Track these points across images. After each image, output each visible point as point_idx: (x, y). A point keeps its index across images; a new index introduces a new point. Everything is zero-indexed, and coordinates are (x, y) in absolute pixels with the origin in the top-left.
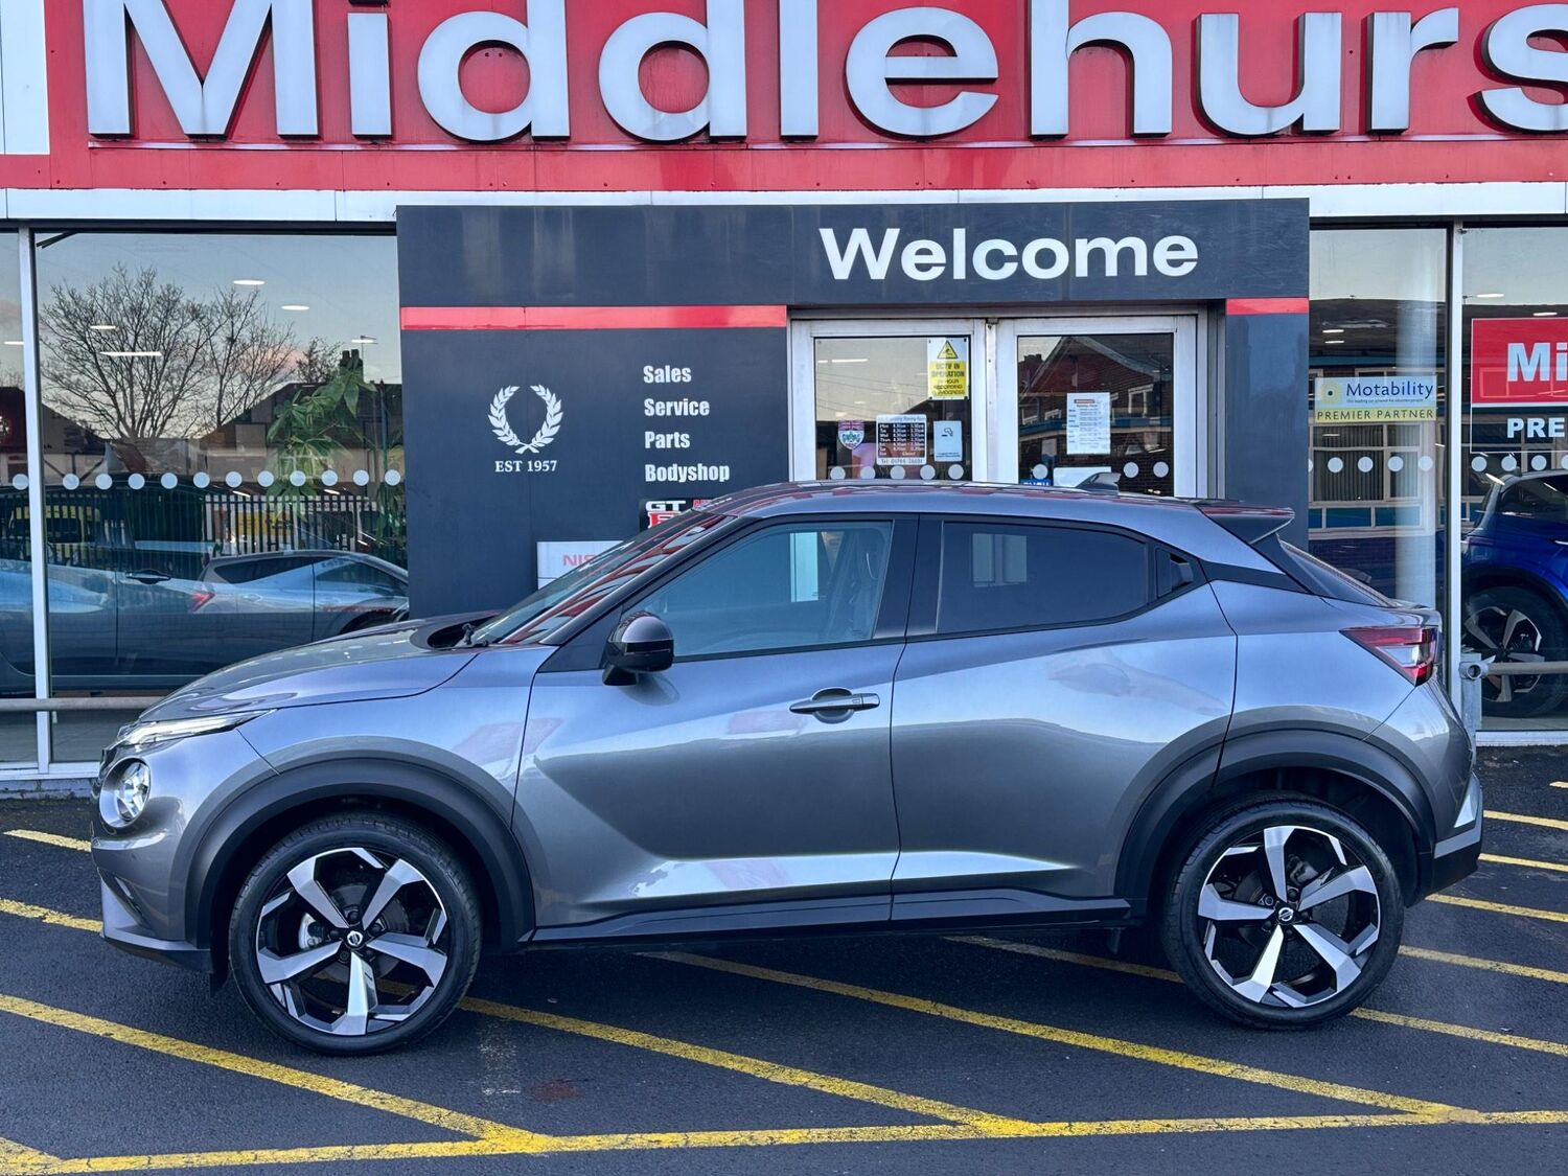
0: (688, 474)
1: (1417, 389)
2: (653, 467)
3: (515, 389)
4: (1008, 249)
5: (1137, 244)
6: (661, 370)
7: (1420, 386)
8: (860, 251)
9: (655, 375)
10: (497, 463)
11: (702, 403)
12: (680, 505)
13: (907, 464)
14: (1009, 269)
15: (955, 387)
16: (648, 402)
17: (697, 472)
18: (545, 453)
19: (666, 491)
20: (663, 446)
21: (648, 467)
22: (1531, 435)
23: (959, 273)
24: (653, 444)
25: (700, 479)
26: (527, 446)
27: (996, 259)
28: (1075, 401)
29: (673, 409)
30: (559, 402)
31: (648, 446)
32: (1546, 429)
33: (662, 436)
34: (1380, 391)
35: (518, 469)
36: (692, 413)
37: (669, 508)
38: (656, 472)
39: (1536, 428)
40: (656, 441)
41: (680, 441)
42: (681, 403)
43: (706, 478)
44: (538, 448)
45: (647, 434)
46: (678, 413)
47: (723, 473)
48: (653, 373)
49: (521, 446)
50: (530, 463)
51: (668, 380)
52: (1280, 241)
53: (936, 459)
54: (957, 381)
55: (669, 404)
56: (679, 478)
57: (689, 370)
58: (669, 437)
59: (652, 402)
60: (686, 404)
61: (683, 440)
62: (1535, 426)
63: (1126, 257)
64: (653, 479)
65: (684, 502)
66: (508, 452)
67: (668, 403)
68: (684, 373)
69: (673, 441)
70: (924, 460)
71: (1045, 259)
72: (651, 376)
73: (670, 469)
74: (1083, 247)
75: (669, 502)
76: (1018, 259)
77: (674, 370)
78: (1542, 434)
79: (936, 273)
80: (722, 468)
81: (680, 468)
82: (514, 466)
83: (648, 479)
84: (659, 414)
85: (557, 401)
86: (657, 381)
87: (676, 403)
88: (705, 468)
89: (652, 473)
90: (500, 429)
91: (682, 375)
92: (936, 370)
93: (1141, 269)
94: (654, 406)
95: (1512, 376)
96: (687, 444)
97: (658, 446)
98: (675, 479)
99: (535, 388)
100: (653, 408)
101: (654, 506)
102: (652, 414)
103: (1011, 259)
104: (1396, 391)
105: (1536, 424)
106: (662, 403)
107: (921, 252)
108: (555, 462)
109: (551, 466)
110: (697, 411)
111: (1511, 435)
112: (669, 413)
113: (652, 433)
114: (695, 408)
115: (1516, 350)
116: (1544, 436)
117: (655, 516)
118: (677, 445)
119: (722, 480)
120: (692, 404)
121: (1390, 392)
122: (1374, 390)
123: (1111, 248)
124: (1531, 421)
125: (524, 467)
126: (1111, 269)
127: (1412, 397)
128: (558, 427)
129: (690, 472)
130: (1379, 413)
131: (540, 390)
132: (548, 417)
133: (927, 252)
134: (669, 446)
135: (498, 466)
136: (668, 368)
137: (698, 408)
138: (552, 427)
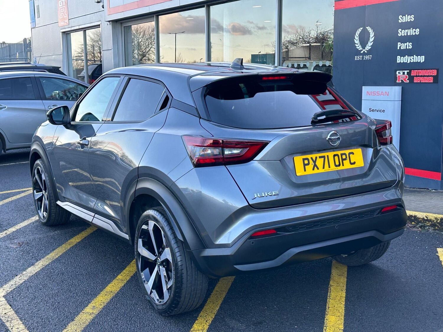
0: (411, 59)
2: (399, 57)
3: (362, 28)
6: (404, 17)
9: (402, 19)
10: (356, 57)
11: (417, 29)
12: (407, 72)
16: (399, 30)
17: (413, 59)
18: (369, 52)
19: (403, 66)
21: (398, 57)
24: (400, 47)
25: (414, 61)
26: (364, 50)
29: (407, 33)
31: (398, 48)
33: (403, 44)
35: (361, 59)
36: (413, 34)
37: (404, 73)
38: (400, 59)
40: (401, 46)
41: (409, 46)
42: (410, 30)
43: (416, 61)
44: (367, 51)
45: (399, 43)
46: (409, 34)
47: (422, 59)
48: (402, 18)
49: (362, 50)
50: (364, 56)
51: (406, 21)
56: (407, 61)
58: (405, 44)
59: (401, 30)
60: (411, 30)
64: (399, 62)
65: (408, 71)
66: (358, 53)
67: (406, 30)
68: (412, 17)
69: (406, 46)
72: (401, 19)
73: (405, 57)
75: (404, 71)
77: (408, 16)
80: (422, 56)
81: (408, 57)
82: (360, 57)
83: (398, 62)
84: (403, 35)
85: (373, 32)
86: (403, 21)
87: (408, 30)
88: (416, 57)
89: (400, 60)
90: (357, 44)
91: (411, 18)
94: (401, 32)
96: (411, 47)
97: (402, 48)
101: (399, 73)
102: (400, 35)
106: (404, 30)
108: (371, 56)
109: (370, 57)
110: (415, 33)
112: (406, 35)
113: (400, 43)
117: (399, 76)
118: (408, 48)
119: (422, 62)
120: (413, 30)
125: (363, 58)
128: (373, 42)
131: (368, 28)
132: (370, 38)
134: (405, 48)
135: (356, 58)
137: (415, 31)
138: (371, 42)
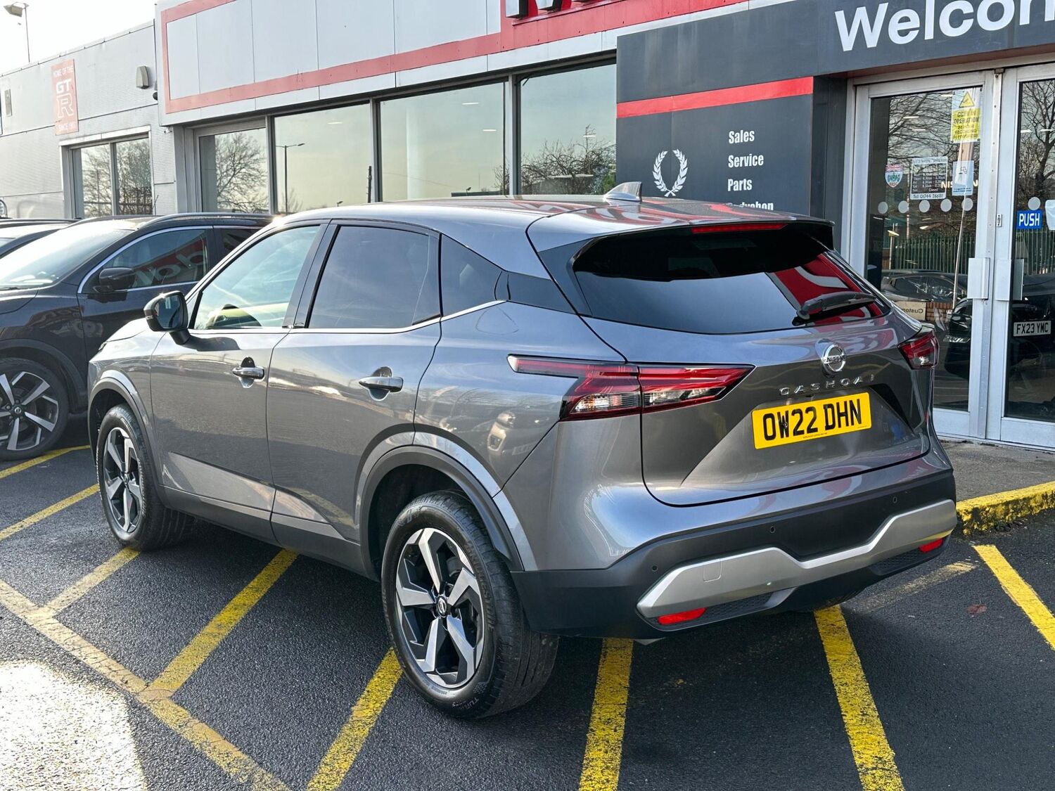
3: (666, 153)
4: (967, 8)
6: (738, 134)
8: (860, 27)
9: (735, 138)
11: (760, 157)
13: (932, 198)
14: (967, 25)
15: (971, 131)
16: (731, 158)
18: (679, 194)
20: (737, 189)
23: (929, 35)
24: (732, 187)
26: (670, 192)
27: (957, 18)
29: (743, 161)
30: (686, 161)
31: (729, 190)
33: (737, 182)
36: (754, 165)
40: (733, 185)
41: (747, 185)
42: (748, 157)
44: (675, 193)
45: (729, 180)
46: (746, 164)
48: (734, 136)
49: (667, 192)
51: (742, 141)
53: (954, 194)
55: (742, 158)
57: (753, 132)
58: (741, 182)
59: (733, 157)
60: (751, 158)
61: (747, 184)
68: (751, 135)
69: (743, 185)
70: (944, 195)
71: (996, 12)
72: (733, 138)
76: (973, 16)
77: (745, 133)
79: (912, 36)
80: (769, 204)
84: (736, 166)
86: (736, 142)
87: (745, 157)
88: (760, 205)
90: (658, 180)
91: (749, 137)
92: (957, 118)
94: (733, 160)
96: (750, 188)
97: (735, 190)
99: (675, 152)
100: (734, 162)
102: (732, 166)
103: (968, 16)
106: (738, 158)
107: (902, 20)
110: (757, 162)
112: (741, 165)
113: (732, 180)
114: (756, 160)
118: (745, 189)
120: (754, 157)
126: (1050, 15)
128: (685, 178)
131: (677, 153)
132: (681, 171)
133: (907, 20)
134: (741, 189)
136: (742, 131)
137: (757, 160)
138: (683, 177)
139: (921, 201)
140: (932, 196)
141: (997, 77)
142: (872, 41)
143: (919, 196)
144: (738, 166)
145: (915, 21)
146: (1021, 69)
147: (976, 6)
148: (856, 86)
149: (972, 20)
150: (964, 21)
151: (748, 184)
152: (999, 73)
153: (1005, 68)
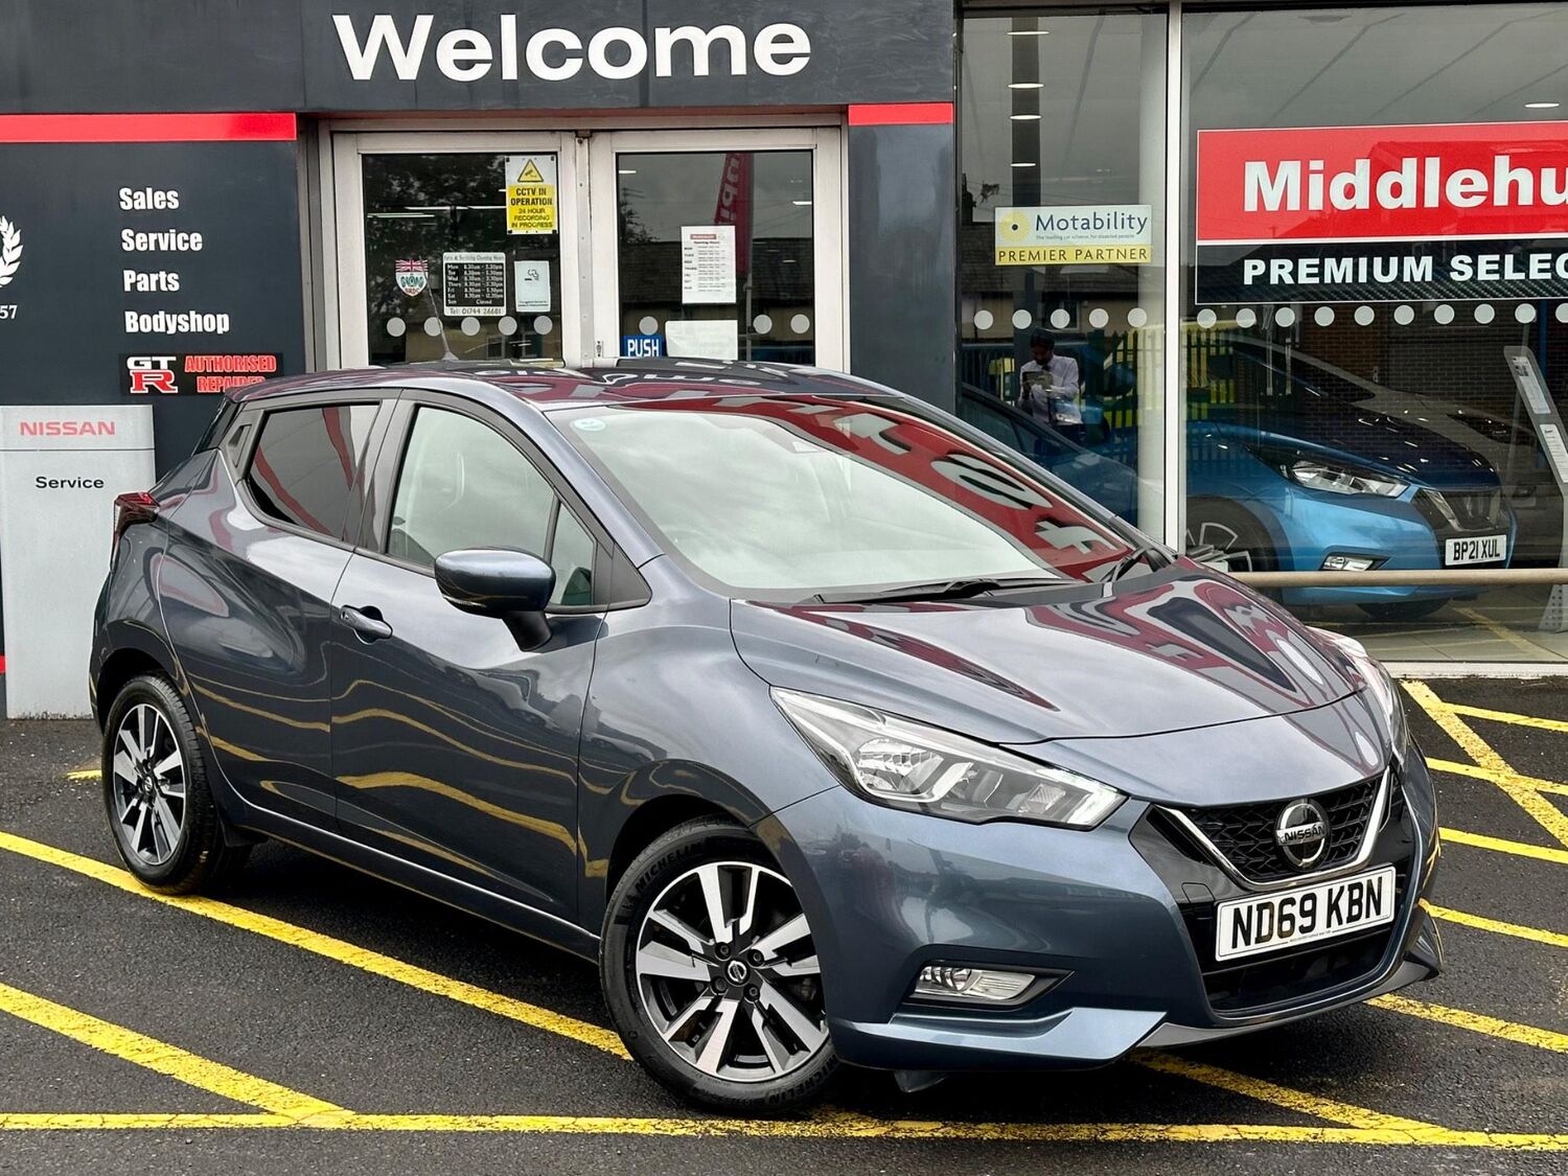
0: (178, 324)
1: (1127, 222)
2: (135, 315)
4: (571, 41)
5: (734, 35)
6: (142, 194)
7: (1130, 218)
8: (384, 45)
9: (134, 200)
11: (193, 235)
13: (482, 314)
14: (572, 67)
15: (541, 217)
16: (126, 234)
17: (189, 322)
18: (5, 294)
19: (151, 344)
20: (146, 289)
21: (128, 314)
22: (1274, 280)
23: (510, 72)
24: (134, 285)
25: (193, 329)
27: (555, 55)
28: (692, 237)
29: (157, 242)
30: (18, 233)
31: (128, 288)
32: (1294, 274)
33: (145, 276)
34: (1078, 224)
36: (181, 248)
37: (156, 365)
38: (138, 321)
39: (1282, 272)
40: (137, 282)
41: (167, 283)
42: (166, 235)
43: (200, 329)
45: (127, 273)
46: (164, 247)
47: (221, 323)
48: (131, 197)
51: (150, 207)
52: (915, 31)
53: (519, 309)
54: (542, 210)
55: (153, 237)
56: (167, 328)
57: (176, 194)
58: (154, 277)
59: (131, 233)
60: (173, 236)
61: (170, 282)
62: (1280, 271)
63: (720, 50)
64: (135, 329)
65: (174, 359)
67: (150, 235)
68: (170, 198)
69: (158, 282)
70: (503, 311)
71: (618, 53)
72: (129, 200)
73: (155, 317)
74: (665, 39)
75: (155, 359)
76: (583, 54)
77: (157, 194)
78: (1289, 280)
79: (479, 72)
80: (219, 317)
81: (168, 316)
83: (129, 329)
84: (139, 248)
85: (15, 232)
86: (137, 207)
87: (160, 235)
88: (199, 317)
89: (133, 322)
91: (167, 201)
92: (516, 197)
93: (739, 67)
94: (134, 238)
95: (1251, 205)
96: (176, 287)
97: (140, 288)
98: (163, 329)
100: (135, 241)
101: (137, 363)
102: (131, 248)
103: (574, 54)
104: (1099, 224)
105: (1281, 267)
106: (144, 235)
107: (461, 45)
108: (15, 307)
109: (10, 312)
110: (187, 245)
111: (1248, 281)
112: (152, 248)
113: (133, 273)
114: (184, 242)
115: (1255, 171)
116: (1292, 282)
117: (139, 375)
118: (164, 288)
119: (220, 331)
120: (180, 236)
121: (1091, 225)
122: (1071, 223)
123: (701, 40)
124: (1275, 263)
126: (701, 67)
127: (1120, 231)
128: (18, 263)
129: (180, 321)
130: (1078, 252)
132: (5, 251)
133: (469, 45)
134: (153, 288)
136: (149, 190)
137: (188, 242)
138: (10, 263)
139: (464, 317)
140: (483, 311)
141: (581, 142)
142: (407, 67)
143: (459, 311)
144: (145, 248)
145: (483, 49)
146: (617, 134)
147: (586, 41)
148: (332, 134)
149: (581, 60)
150: (568, 60)
151: (170, 280)
152: (584, 138)
153: (593, 131)
